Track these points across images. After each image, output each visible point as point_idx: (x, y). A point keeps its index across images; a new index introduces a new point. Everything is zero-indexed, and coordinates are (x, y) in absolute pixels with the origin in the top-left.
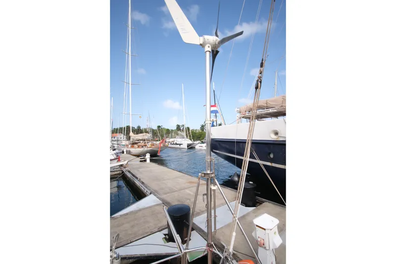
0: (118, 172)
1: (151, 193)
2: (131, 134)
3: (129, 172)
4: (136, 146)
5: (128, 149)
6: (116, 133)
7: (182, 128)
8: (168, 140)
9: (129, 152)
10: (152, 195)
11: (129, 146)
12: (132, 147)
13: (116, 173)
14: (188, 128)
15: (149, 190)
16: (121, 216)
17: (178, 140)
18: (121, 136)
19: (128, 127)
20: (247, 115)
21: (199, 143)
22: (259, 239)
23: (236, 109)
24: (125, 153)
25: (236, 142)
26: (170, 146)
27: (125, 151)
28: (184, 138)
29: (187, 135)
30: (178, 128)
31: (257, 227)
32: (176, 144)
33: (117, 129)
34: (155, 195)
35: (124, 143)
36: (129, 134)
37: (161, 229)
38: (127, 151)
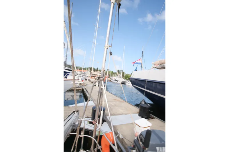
0: (81, 89)
1: (92, 100)
2: (92, 71)
3: (85, 89)
4: (93, 77)
5: (89, 79)
6: (86, 70)
7: (120, 72)
8: (112, 78)
9: (89, 80)
10: (92, 101)
11: (90, 77)
12: (91, 78)
13: (80, 89)
14: (124, 73)
15: (91, 98)
16: (72, 107)
17: (117, 78)
18: (88, 72)
19: (91, 68)
20: (159, 66)
21: (129, 82)
22: (135, 132)
23: (153, 62)
24: (87, 80)
25: (147, 81)
26: (112, 81)
27: (87, 79)
28: (120, 78)
29: (122, 76)
30: (119, 71)
31: (136, 125)
32: (116, 80)
33: (86, 68)
34: (93, 101)
35: (88, 75)
36: (91, 71)
37: (88, 117)
38: (88, 80)
